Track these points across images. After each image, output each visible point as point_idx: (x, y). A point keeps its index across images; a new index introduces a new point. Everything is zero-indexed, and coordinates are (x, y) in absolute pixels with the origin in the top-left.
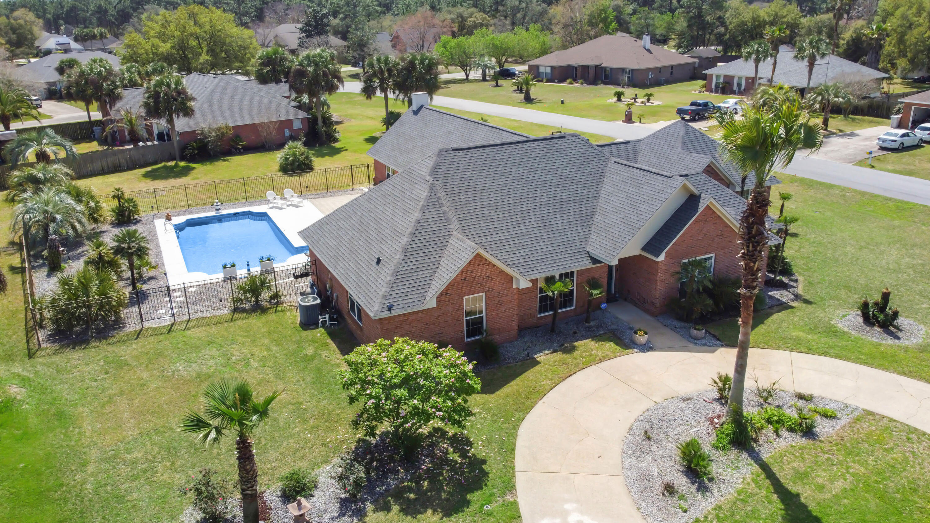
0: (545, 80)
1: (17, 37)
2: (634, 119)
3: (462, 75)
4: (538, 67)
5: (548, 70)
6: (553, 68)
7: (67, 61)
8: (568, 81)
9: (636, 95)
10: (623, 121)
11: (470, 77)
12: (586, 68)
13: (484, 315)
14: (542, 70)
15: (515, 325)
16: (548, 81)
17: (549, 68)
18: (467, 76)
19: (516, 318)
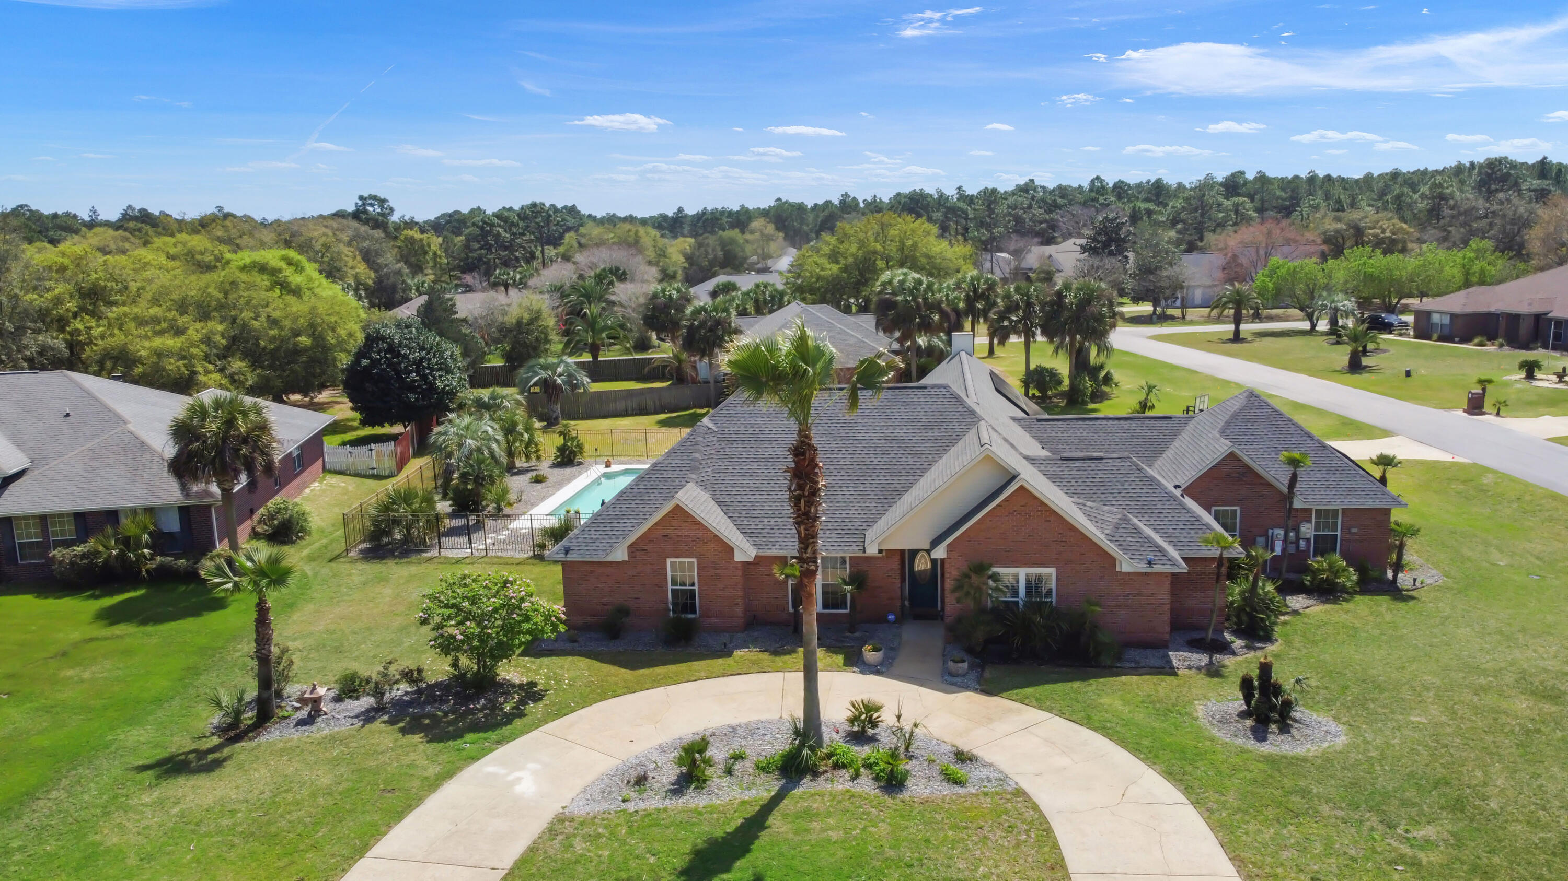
0: (1435, 336)
1: (725, 255)
2: (1487, 407)
3: (1306, 325)
4: (1428, 314)
5: (1447, 320)
6: (1453, 316)
7: (723, 284)
8: (1476, 341)
9: (1564, 369)
10: (1465, 411)
11: (1317, 328)
12: (1514, 318)
13: (696, 587)
14: (1436, 318)
15: (739, 611)
16: (1442, 339)
17: (1449, 317)
18: (1313, 326)
19: (740, 601)
